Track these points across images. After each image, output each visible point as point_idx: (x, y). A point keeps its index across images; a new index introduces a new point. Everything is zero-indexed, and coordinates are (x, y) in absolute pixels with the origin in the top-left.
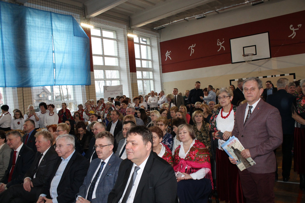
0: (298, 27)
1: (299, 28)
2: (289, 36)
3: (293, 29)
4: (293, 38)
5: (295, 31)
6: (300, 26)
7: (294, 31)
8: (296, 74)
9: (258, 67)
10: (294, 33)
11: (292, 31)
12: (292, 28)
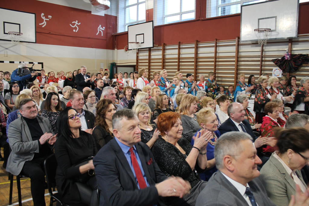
0: (48, 18)
1: (50, 19)
2: (40, 24)
3: (44, 18)
4: (43, 26)
5: (46, 21)
6: (50, 18)
7: (44, 21)
8: (44, 64)
9: (4, 49)
10: (45, 22)
11: (43, 20)
12: (43, 16)
